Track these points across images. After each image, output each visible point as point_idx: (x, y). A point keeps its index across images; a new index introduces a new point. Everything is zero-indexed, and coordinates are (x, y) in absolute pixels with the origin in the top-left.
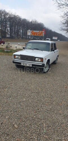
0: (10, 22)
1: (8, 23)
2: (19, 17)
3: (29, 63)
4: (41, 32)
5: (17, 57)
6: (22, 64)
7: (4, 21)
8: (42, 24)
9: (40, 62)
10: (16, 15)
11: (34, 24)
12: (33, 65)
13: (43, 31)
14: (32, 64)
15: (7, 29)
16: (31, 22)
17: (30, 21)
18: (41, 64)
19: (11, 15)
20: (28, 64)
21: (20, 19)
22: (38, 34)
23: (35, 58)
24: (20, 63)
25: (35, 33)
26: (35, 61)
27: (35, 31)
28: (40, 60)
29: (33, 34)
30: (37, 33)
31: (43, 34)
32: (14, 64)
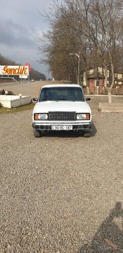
4: (22, 67)
5: (40, 115)
6: (54, 128)
9: (85, 120)
13: (26, 67)
18: (88, 124)
20: (65, 127)
22: (17, 71)
25: (11, 70)
26: (76, 119)
29: (7, 72)
31: (27, 71)
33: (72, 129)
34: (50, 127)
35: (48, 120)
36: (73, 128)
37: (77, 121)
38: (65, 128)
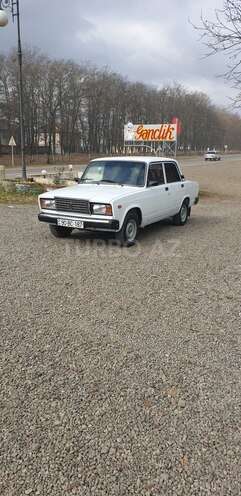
0: (90, 97)
1: (84, 101)
2: (120, 79)
3: (74, 220)
4: (166, 126)
5: (47, 202)
6: (60, 223)
7: (71, 98)
8: (203, 95)
9: (105, 215)
10: (110, 72)
11: (171, 99)
13: (172, 126)
14: (85, 223)
15: (82, 123)
16: (163, 93)
17: (160, 88)
18: (108, 222)
19: (93, 75)
21: (122, 86)
22: (157, 134)
23: (92, 204)
24: (55, 220)
25: (148, 132)
26: (92, 212)
27: (147, 127)
28: (104, 211)
29: (142, 135)
30: (154, 132)
31: (174, 134)
32: (48, 224)
36: (84, 226)
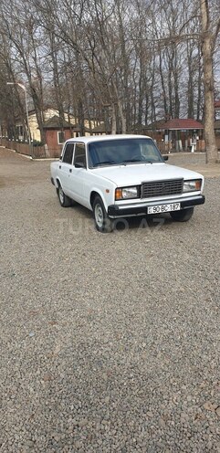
6: (151, 211)
12: (183, 204)
20: (169, 206)
26: (183, 192)
33: (179, 209)
34: (145, 209)
35: (139, 197)
36: (181, 206)
37: (183, 195)
38: (169, 209)
